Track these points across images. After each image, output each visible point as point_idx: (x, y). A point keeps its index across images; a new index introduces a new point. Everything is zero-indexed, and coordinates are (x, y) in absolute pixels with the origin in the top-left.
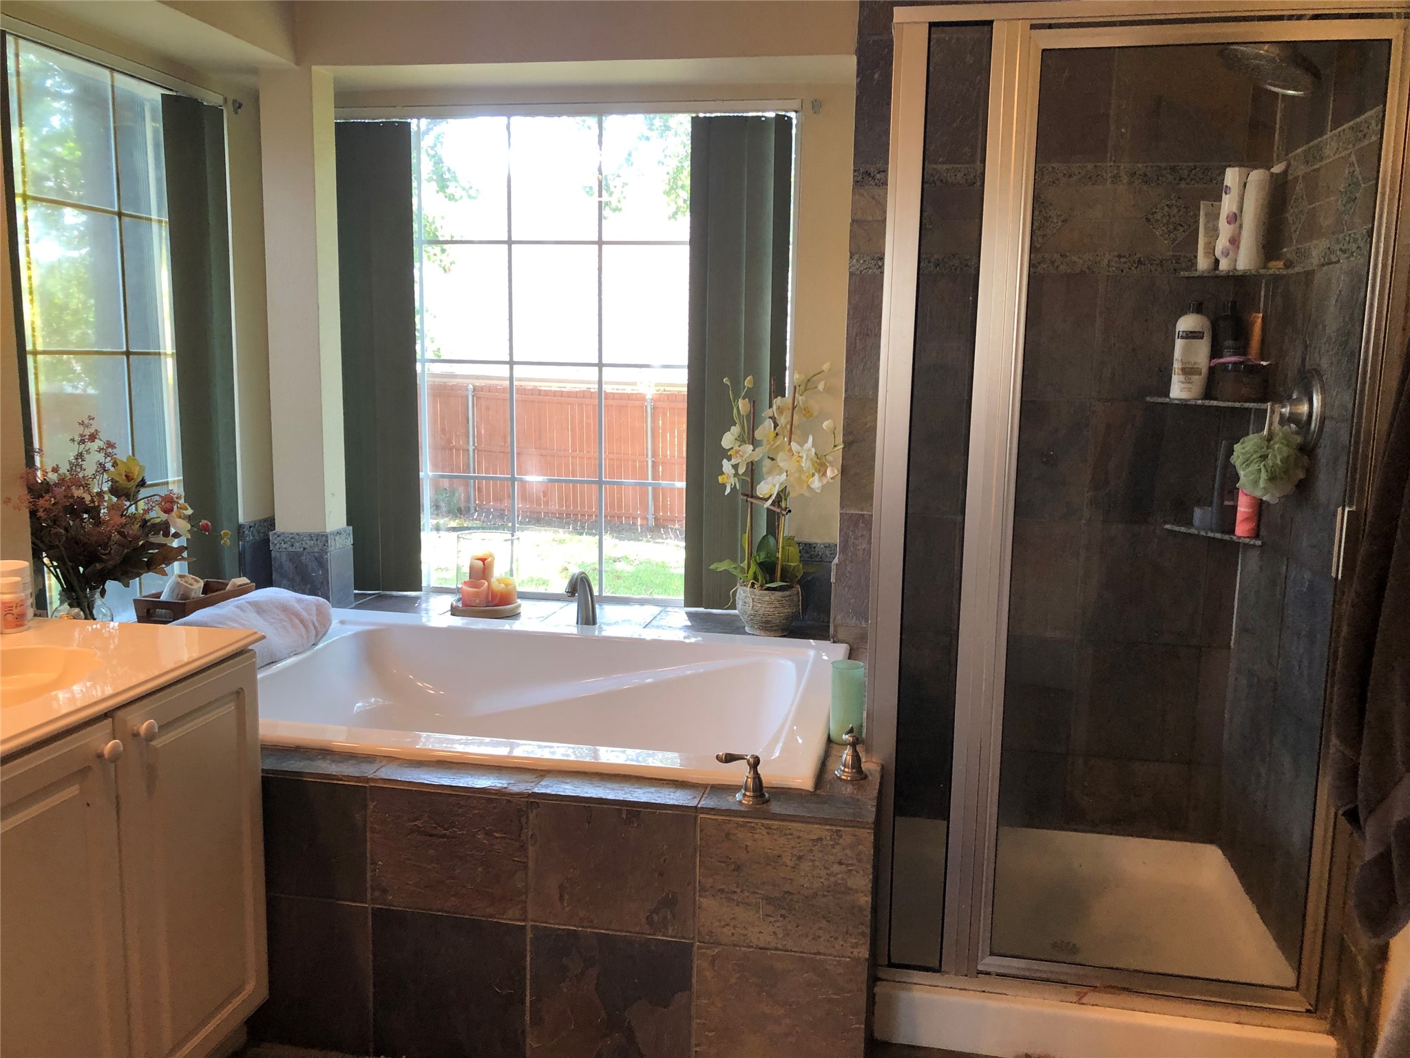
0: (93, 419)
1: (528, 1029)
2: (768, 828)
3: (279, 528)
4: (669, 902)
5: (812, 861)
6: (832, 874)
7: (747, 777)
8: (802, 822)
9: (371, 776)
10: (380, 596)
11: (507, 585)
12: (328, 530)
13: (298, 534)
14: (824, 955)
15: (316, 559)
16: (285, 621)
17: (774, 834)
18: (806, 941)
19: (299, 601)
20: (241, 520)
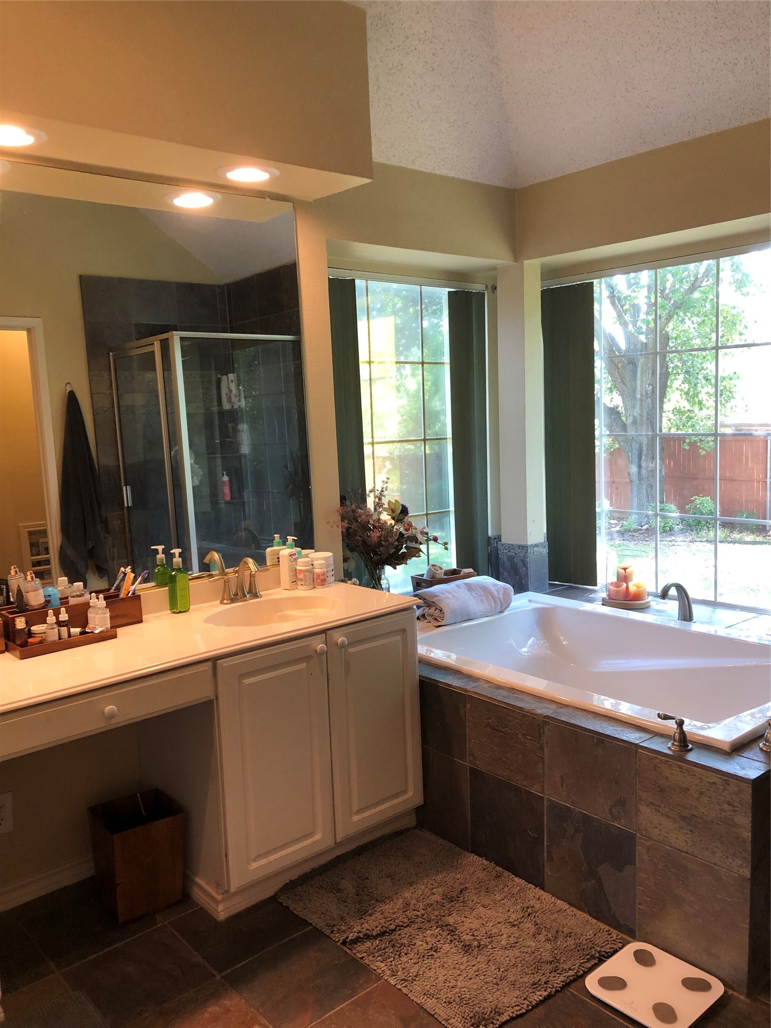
0: (389, 479)
1: (545, 863)
2: (680, 767)
3: (504, 540)
4: (621, 803)
5: (710, 797)
6: (722, 810)
7: (675, 732)
8: (702, 768)
9: (469, 689)
10: (571, 587)
11: (638, 587)
12: (529, 543)
13: (512, 545)
14: (719, 866)
15: (522, 560)
16: (483, 596)
17: (684, 773)
18: (707, 853)
19: (495, 585)
20: (490, 534)
